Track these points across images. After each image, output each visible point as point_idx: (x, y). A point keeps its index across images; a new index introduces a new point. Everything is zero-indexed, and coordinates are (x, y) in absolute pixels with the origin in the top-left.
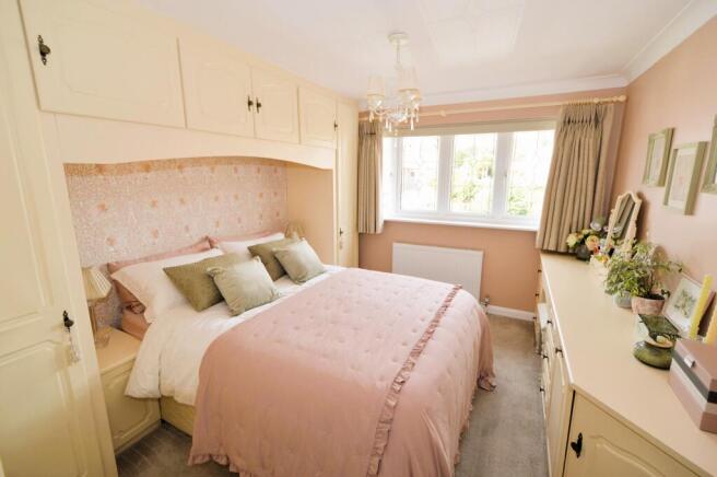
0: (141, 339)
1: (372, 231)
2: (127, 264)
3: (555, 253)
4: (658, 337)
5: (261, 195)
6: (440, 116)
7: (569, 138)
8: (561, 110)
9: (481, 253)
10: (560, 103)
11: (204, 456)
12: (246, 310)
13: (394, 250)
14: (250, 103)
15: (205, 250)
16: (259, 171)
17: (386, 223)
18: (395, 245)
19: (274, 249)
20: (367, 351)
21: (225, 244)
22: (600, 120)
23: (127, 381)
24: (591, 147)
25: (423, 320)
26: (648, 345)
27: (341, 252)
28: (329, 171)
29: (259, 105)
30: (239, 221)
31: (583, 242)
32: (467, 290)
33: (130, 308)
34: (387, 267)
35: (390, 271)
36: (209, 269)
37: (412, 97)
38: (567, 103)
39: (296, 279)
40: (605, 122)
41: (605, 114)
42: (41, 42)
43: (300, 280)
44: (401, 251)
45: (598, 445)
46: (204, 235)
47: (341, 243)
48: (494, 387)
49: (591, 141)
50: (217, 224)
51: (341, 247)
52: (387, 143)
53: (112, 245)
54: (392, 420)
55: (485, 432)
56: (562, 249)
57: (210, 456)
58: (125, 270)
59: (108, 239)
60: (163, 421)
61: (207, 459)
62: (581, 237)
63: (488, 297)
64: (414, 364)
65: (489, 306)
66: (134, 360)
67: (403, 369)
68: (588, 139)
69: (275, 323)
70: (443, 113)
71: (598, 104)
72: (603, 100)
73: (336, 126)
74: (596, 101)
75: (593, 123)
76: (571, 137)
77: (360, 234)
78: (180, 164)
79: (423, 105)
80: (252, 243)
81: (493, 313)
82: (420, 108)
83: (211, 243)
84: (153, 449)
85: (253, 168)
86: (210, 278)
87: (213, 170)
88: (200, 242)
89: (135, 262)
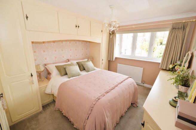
0: (49, 81)
1: (112, 60)
2: (49, 64)
3: (165, 70)
4: (177, 98)
5: (82, 49)
6: (132, 28)
7: (173, 34)
8: (171, 25)
9: (142, 68)
10: (172, 22)
11: (57, 108)
12: (72, 77)
13: (118, 66)
14: (76, 26)
15: (67, 62)
16: (82, 43)
17: (116, 58)
18: (118, 64)
19: (82, 63)
20: (94, 90)
21: (71, 61)
22: (185, 28)
23: (45, 90)
24: (181, 37)
25: (113, 85)
26: (173, 100)
27: (102, 65)
28: (99, 44)
29: (79, 27)
30: (76, 55)
31: (174, 67)
32: (132, 78)
33: (49, 74)
34: (116, 71)
35: (116, 72)
36: (64, 67)
37: (115, 23)
38: (174, 22)
39: (87, 71)
40: (187, 29)
41: (187, 26)
42: (26, 15)
43: (88, 71)
44: (120, 66)
45: (147, 125)
46: (67, 59)
47: (102, 63)
48: (138, 106)
49: (181, 35)
50: (71, 56)
51: (102, 64)
52: (118, 36)
53: (46, 60)
54: (93, 107)
55: (130, 118)
56: (167, 69)
57: (59, 109)
58: (49, 66)
59: (45, 58)
60: (54, 100)
61: (58, 109)
62: (174, 65)
63: (144, 81)
64: (104, 95)
65: (144, 84)
66: (47, 85)
67: (101, 96)
68: (180, 34)
69: (76, 81)
70: (133, 27)
71: (184, 23)
72: (186, 21)
73: (102, 31)
74: (184, 21)
75: (182, 29)
76: (174, 34)
77: (109, 61)
78: (62, 41)
79: (120, 25)
80: (78, 61)
81: (145, 86)
82: (119, 26)
83: (69, 60)
84: (50, 106)
85: (81, 42)
86: (65, 69)
87: (70, 43)
88: (66, 60)
89: (51, 64)
